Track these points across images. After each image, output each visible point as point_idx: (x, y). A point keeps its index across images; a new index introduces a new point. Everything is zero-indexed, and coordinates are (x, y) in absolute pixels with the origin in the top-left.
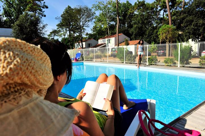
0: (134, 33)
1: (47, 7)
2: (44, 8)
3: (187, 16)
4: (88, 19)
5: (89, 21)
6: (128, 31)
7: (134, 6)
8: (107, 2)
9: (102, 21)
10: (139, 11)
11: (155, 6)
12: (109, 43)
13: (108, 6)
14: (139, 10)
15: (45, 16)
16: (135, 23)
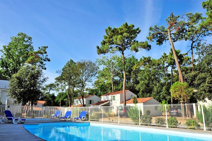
0: (141, 90)
1: (49, 60)
2: (46, 61)
3: (199, 73)
4: (91, 74)
5: (92, 76)
6: (133, 87)
7: (139, 61)
8: (112, 57)
9: (106, 76)
10: (145, 67)
11: (161, 62)
12: (114, 100)
13: (112, 60)
14: (145, 65)
15: (45, 69)
16: (142, 79)
